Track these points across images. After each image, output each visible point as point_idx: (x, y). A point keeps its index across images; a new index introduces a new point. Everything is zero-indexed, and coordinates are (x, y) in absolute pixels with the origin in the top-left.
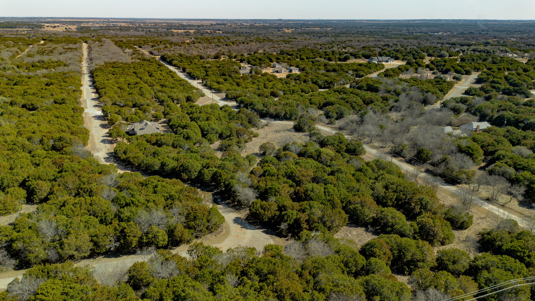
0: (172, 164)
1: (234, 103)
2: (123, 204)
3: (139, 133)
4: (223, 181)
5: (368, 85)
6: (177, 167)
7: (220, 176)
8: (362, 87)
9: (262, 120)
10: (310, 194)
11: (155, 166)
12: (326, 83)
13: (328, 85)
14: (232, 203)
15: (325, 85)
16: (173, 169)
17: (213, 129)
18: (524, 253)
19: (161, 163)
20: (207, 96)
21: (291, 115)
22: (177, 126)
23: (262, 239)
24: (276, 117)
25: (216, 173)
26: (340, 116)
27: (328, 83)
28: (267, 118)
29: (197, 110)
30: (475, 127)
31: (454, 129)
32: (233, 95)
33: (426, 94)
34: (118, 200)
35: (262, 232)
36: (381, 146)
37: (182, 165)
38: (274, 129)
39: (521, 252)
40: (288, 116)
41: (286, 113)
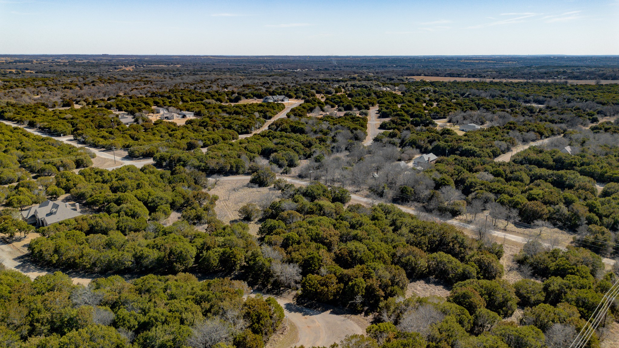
0: (154, 255)
1: (151, 161)
2: (134, 327)
3: (50, 221)
5: (291, 126)
6: (165, 257)
7: (235, 257)
8: (286, 129)
9: (209, 179)
10: (356, 256)
11: (126, 263)
12: (243, 128)
13: (245, 130)
14: (264, 288)
15: (242, 130)
16: (159, 262)
17: (161, 199)
18: (574, 269)
19: (134, 256)
20: (99, 157)
21: (238, 168)
22: (101, 202)
23: (339, 322)
24: (222, 172)
25: (224, 253)
26: (292, 164)
27: (245, 128)
28: (215, 176)
29: (112, 176)
30: (426, 159)
31: (407, 163)
32: (141, 151)
33: (355, 132)
34: (126, 322)
35: (330, 313)
38: (229, 187)
39: (571, 269)
40: (234, 170)
41: (232, 167)
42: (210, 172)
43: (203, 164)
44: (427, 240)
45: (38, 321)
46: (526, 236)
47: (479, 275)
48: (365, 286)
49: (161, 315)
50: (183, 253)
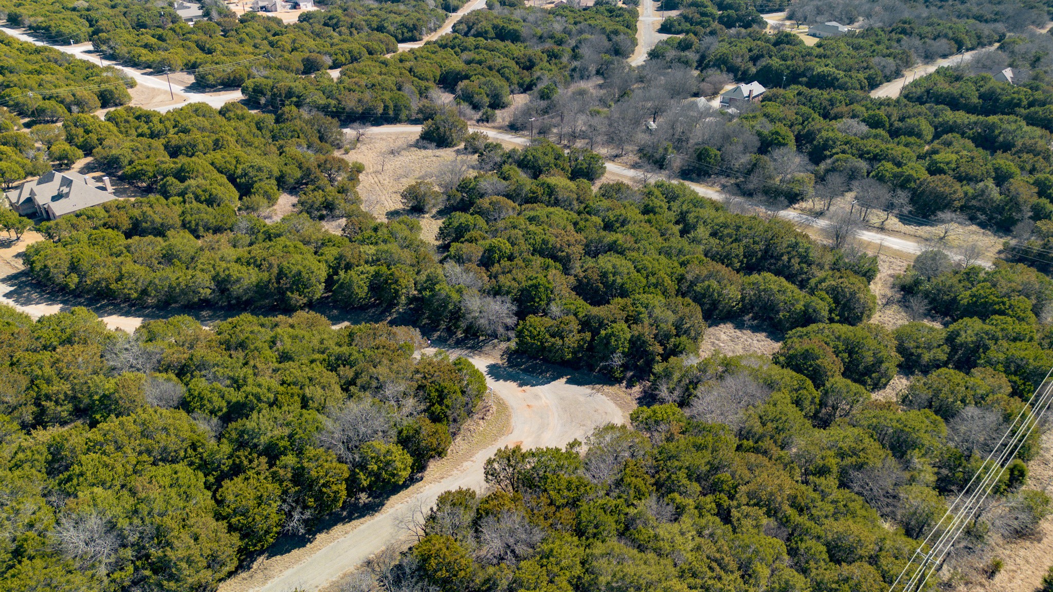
0: (249, 277)
1: (236, 95)
2: (220, 410)
3: (59, 208)
4: (404, 291)
5: (495, 27)
6: (269, 282)
7: (396, 282)
8: (486, 32)
9: (345, 130)
10: (614, 281)
11: (201, 291)
12: (405, 30)
13: (410, 34)
14: (450, 337)
15: (403, 33)
16: (261, 289)
17: (260, 169)
18: (1004, 303)
19: (214, 278)
20: (142, 85)
21: (397, 109)
22: (151, 175)
23: (582, 399)
24: (369, 117)
25: (377, 274)
26: (497, 103)
27: (410, 30)
28: (356, 125)
29: (168, 123)
30: (746, 94)
31: (709, 100)
32: (218, 75)
33: (614, 38)
34: (206, 402)
35: (566, 383)
36: (614, 152)
37: (281, 274)
38: (383, 146)
39: (998, 303)
40: (391, 113)
41: (386, 107)
42: (348, 118)
43: (333, 102)
44: (742, 249)
45: (48, 397)
46: (919, 239)
47: (833, 315)
48: (629, 336)
49: (266, 391)
50: (303, 274)
